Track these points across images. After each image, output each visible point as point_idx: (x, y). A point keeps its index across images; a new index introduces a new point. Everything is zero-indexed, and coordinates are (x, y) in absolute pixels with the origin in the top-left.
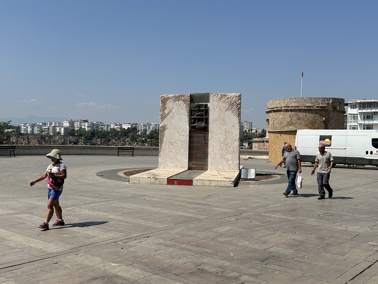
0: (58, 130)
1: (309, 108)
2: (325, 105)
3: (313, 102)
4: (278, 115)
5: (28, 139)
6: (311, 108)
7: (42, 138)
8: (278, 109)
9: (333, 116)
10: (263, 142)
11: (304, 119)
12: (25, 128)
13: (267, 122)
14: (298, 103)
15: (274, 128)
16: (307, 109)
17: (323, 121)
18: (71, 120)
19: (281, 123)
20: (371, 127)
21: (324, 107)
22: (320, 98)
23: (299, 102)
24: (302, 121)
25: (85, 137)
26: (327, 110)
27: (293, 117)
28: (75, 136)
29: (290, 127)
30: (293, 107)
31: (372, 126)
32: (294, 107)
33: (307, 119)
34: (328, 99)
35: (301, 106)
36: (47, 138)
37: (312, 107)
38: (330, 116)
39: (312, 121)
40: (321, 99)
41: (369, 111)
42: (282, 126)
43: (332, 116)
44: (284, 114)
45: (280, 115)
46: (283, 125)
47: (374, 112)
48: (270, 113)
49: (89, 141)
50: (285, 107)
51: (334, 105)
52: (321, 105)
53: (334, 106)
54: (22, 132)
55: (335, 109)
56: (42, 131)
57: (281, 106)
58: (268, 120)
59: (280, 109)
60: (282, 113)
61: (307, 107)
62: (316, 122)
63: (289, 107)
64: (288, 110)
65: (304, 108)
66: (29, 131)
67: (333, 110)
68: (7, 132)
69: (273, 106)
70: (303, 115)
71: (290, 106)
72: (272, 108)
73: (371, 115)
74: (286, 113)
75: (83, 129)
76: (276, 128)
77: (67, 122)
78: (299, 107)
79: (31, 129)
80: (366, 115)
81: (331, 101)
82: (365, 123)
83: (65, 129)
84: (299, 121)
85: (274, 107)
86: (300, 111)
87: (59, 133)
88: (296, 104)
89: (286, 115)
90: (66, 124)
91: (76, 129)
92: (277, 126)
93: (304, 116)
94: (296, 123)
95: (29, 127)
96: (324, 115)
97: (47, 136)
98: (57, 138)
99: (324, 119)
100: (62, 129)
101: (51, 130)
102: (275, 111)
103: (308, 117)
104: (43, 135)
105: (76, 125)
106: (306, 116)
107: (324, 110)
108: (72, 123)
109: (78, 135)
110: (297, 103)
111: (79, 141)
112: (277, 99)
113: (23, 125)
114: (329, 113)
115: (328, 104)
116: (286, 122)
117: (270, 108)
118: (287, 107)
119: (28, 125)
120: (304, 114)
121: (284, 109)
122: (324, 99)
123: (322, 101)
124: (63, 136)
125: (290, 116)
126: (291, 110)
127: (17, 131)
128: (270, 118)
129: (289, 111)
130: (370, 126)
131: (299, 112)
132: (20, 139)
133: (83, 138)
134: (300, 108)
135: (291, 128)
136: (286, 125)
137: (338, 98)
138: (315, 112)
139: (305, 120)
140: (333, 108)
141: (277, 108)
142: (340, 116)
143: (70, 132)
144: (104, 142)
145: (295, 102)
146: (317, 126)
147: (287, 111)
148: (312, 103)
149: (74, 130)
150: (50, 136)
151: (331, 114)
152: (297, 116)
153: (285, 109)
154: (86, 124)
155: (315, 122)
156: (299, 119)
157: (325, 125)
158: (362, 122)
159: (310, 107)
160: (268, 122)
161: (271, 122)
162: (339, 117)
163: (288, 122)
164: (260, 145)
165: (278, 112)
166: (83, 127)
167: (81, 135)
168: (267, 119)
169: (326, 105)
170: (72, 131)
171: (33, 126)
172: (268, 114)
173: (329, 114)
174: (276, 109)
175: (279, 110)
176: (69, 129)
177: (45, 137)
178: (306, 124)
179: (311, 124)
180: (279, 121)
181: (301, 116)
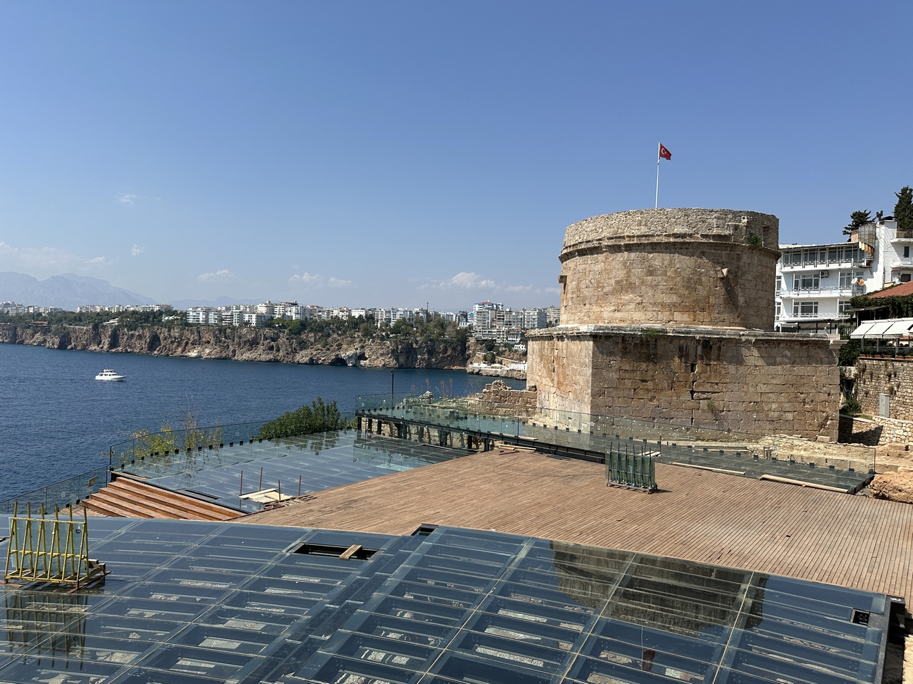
0: (246, 319)
1: (682, 240)
2: (727, 233)
3: (691, 223)
4: (590, 262)
5: (199, 332)
6: (688, 240)
7: (220, 331)
8: (590, 245)
9: (749, 264)
10: (550, 338)
11: (665, 274)
12: (195, 314)
13: (562, 285)
14: (649, 224)
15: (579, 300)
16: (674, 244)
17: (722, 279)
18: (269, 302)
19: (599, 286)
20: (814, 305)
21: (725, 236)
22: (712, 211)
23: (652, 223)
24: (660, 278)
25: (290, 330)
26: (733, 247)
27: (635, 265)
28: (275, 328)
29: (623, 297)
30: (634, 237)
31: (817, 303)
32: (638, 236)
33: (676, 271)
34: (737, 215)
35: (659, 233)
36: (229, 330)
37: (691, 236)
38: (741, 264)
39: (689, 279)
40: (717, 215)
41: (810, 268)
42: (602, 293)
43: (747, 265)
44: (607, 259)
45: (595, 264)
46: (605, 291)
47: (823, 272)
48: (569, 259)
49: (295, 337)
50: (611, 238)
51: (752, 231)
52: (715, 232)
53: (751, 234)
54: (191, 320)
55: (754, 243)
56: (221, 320)
57: (598, 238)
58: (564, 279)
59: (596, 244)
60: (601, 257)
61: (675, 235)
62: (700, 279)
63: (623, 237)
64: (619, 246)
65: (665, 240)
66: (201, 319)
67: (749, 248)
68: (168, 321)
69: (577, 238)
70: (663, 260)
71: (626, 234)
72: (573, 245)
73: (813, 278)
74: (615, 256)
75: (289, 317)
76: (584, 300)
77: (263, 305)
78: (652, 236)
79: (204, 317)
80: (801, 278)
81: (746, 220)
82: (801, 296)
83: (259, 317)
84: (649, 278)
85: (580, 241)
86: (655, 247)
87: (247, 323)
88: (644, 230)
89: (614, 263)
90: (262, 309)
91: (277, 316)
92: (587, 294)
93: (666, 263)
94: (643, 283)
95: (201, 313)
96: (724, 259)
97: (229, 328)
98: (245, 330)
99: (725, 271)
100: (254, 316)
101: (235, 318)
102: (582, 253)
103: (678, 266)
104: (222, 326)
105: (277, 310)
106: (671, 263)
107: (726, 246)
108: (271, 308)
109: (279, 326)
110: (646, 225)
111: (279, 337)
112: (589, 219)
113: (191, 309)
114: (739, 255)
115: (736, 228)
116: (613, 281)
117: (570, 246)
118: (616, 238)
119: (199, 309)
120: (667, 257)
121: (606, 244)
122: (726, 215)
123: (718, 218)
124: (254, 328)
125: (624, 264)
126: (629, 248)
127: (181, 319)
128: (569, 274)
129: (620, 251)
130: (812, 303)
131: (651, 253)
132: (186, 333)
133: (286, 331)
134: (655, 240)
135: (627, 298)
136: (614, 290)
137: (762, 215)
138: (699, 251)
139: (668, 274)
140: (749, 240)
141: (587, 242)
142: (767, 267)
143: (267, 322)
144: (319, 338)
145: (640, 224)
146: (705, 293)
147: (615, 249)
148: (689, 226)
149: (272, 318)
150: (234, 328)
151: (745, 258)
152: (646, 263)
153: (609, 244)
154: (294, 309)
155: (699, 281)
156: (651, 272)
157: (726, 289)
158: (793, 295)
159: (683, 236)
160: (565, 285)
161: (571, 285)
162: (765, 270)
163: (618, 282)
164: (544, 348)
165: (592, 254)
166: (288, 314)
167: (284, 327)
168: (562, 277)
169: (731, 232)
170: (269, 320)
171: (207, 312)
172: (565, 263)
173: (739, 258)
174: (585, 247)
175: (595, 248)
176: (264, 317)
177: (225, 330)
178: (671, 286)
179: (685, 288)
180: (593, 281)
181: (657, 264)
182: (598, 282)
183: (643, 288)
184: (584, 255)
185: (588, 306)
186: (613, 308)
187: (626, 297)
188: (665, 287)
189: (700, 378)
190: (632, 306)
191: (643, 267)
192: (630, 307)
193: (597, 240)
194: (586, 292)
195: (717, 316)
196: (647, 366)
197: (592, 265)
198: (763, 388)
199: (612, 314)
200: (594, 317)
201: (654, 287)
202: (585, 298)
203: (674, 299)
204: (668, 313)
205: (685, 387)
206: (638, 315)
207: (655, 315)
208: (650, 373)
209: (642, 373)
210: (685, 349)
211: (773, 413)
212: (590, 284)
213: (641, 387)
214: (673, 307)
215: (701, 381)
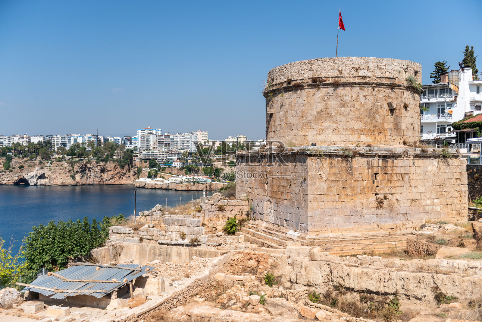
1: (364, 81)
2: (394, 76)
3: (370, 68)
4: (294, 97)
6: (368, 81)
8: (294, 84)
9: (408, 99)
11: (353, 106)
16: (359, 83)
17: (392, 110)
19: (303, 115)
21: (393, 78)
24: (350, 109)
26: (398, 86)
29: (323, 124)
30: (329, 78)
32: (332, 77)
33: (361, 104)
35: (347, 75)
37: (370, 78)
39: (370, 110)
40: (387, 62)
42: (306, 121)
44: (308, 94)
45: (299, 99)
46: (308, 119)
47: (426, 104)
52: (386, 75)
57: (301, 78)
59: (299, 83)
60: (304, 92)
61: (360, 77)
62: (378, 110)
65: (353, 80)
67: (408, 87)
69: (283, 78)
71: (323, 76)
74: (315, 92)
76: (291, 127)
78: (343, 77)
81: (405, 67)
84: (342, 109)
85: (285, 80)
88: (336, 73)
89: (315, 97)
92: (294, 122)
93: (354, 98)
94: (338, 113)
99: (394, 104)
107: (393, 86)
112: (292, 63)
115: (399, 72)
116: (314, 112)
117: (276, 84)
121: (308, 83)
125: (322, 98)
126: (326, 86)
129: (319, 89)
134: (345, 80)
136: (315, 118)
139: (356, 106)
145: (333, 68)
146: (381, 120)
147: (315, 87)
148: (369, 70)
152: (339, 98)
153: (311, 83)
155: (377, 112)
156: (343, 105)
159: (365, 78)
161: (279, 114)
163: (318, 113)
175: (299, 85)
178: (358, 116)
179: (368, 117)
180: (298, 112)
181: (347, 98)
182: (303, 112)
183: (338, 117)
184: (290, 91)
185: (294, 131)
186: (315, 133)
187: (326, 124)
188: (354, 116)
189: (381, 184)
190: (330, 131)
191: (338, 101)
192: (329, 132)
193: (300, 80)
194: (292, 120)
195: (389, 137)
196: (346, 177)
197: (297, 99)
198: (421, 189)
199: (315, 137)
200: (300, 140)
201: (346, 116)
202: (291, 125)
203: (360, 125)
204: (357, 136)
205: (372, 191)
206: (335, 138)
207: (348, 137)
208: (349, 182)
209: (343, 182)
210: (371, 162)
211: (428, 207)
212: (296, 114)
213: (343, 193)
214: (360, 131)
215: (381, 186)
